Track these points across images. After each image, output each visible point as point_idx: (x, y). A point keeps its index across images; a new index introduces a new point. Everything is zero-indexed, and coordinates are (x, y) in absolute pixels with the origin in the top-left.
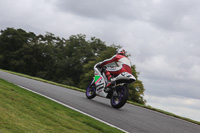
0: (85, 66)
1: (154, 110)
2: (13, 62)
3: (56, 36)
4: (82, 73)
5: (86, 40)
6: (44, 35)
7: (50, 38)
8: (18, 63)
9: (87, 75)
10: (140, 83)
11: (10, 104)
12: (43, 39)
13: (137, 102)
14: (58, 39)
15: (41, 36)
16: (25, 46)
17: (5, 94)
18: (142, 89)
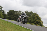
0: (29, 18)
1: (45, 27)
2: (12, 18)
3: (21, 11)
4: (28, 19)
5: (29, 12)
6: (19, 11)
7: (20, 12)
8: (13, 18)
9: (29, 20)
10: (42, 21)
11: (11, 28)
12: (18, 12)
13: (41, 26)
14: (22, 12)
15: (18, 11)
16: (14, 14)
17: (10, 25)
18: (42, 23)
